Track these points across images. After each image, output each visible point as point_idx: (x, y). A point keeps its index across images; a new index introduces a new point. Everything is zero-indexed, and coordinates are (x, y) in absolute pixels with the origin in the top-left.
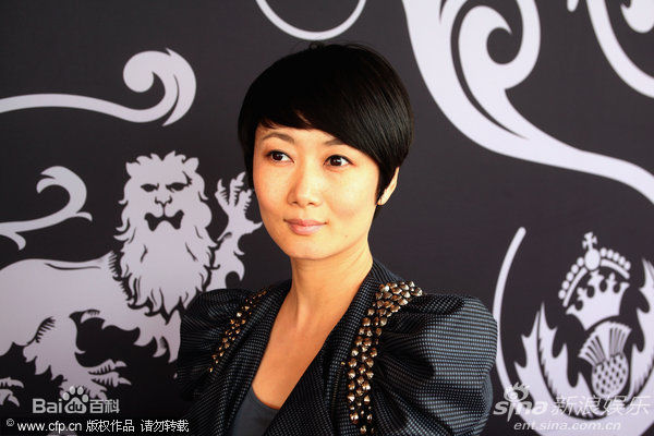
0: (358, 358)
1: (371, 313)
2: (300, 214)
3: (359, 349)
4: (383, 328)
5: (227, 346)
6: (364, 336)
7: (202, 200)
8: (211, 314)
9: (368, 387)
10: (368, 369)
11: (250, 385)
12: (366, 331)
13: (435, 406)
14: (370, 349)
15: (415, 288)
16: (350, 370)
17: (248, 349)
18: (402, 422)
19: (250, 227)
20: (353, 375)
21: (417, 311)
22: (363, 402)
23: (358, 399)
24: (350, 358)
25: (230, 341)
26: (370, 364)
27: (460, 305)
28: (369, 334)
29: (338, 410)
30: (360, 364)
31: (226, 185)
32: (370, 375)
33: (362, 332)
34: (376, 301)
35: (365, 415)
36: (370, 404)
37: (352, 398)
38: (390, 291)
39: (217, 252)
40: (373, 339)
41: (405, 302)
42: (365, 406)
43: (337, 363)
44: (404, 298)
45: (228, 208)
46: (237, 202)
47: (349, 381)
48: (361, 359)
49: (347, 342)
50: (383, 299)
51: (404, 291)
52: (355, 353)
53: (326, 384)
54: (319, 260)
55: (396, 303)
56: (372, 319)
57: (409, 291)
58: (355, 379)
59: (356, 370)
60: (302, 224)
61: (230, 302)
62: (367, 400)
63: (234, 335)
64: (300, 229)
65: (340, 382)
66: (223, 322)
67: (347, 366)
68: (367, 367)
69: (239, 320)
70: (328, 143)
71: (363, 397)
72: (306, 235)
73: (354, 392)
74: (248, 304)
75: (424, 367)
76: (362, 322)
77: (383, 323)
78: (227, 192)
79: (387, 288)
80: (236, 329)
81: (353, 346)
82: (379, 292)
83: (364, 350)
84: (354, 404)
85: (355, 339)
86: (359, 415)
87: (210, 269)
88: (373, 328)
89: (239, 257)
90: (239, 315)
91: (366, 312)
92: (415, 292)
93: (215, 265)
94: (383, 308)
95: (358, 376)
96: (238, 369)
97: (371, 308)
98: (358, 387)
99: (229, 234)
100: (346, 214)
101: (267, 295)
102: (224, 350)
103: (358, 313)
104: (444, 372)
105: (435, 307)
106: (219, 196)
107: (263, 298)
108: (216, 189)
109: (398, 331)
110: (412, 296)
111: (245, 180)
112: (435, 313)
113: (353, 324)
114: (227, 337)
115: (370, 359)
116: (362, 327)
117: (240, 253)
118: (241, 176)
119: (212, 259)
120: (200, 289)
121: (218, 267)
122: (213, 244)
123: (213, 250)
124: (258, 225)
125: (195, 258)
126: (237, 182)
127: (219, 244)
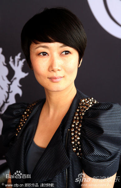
0: (74, 127)
1: (78, 110)
3: (75, 124)
4: (83, 116)
5: (22, 125)
6: (76, 119)
7: (4, 65)
8: (15, 113)
9: (79, 138)
10: (79, 132)
11: (33, 140)
12: (77, 118)
13: (104, 144)
14: (78, 124)
15: (94, 100)
16: (71, 132)
17: (31, 126)
18: (92, 151)
19: (24, 75)
20: (73, 134)
21: (96, 109)
22: (77, 144)
24: (71, 128)
25: (23, 123)
26: (79, 130)
27: (111, 106)
29: (68, 147)
30: (75, 130)
31: (14, 58)
32: (80, 134)
33: (75, 118)
34: (79, 106)
35: (78, 149)
37: (73, 143)
38: (85, 102)
39: (11, 86)
40: (79, 120)
41: (91, 106)
42: (78, 145)
43: (67, 130)
44: (90, 104)
45: (15, 68)
46: (18, 65)
47: (72, 136)
48: (75, 128)
49: (70, 121)
50: (82, 105)
51: (90, 102)
53: (63, 138)
55: (87, 106)
56: (78, 112)
57: (92, 101)
58: (74, 136)
59: (74, 132)
61: (21, 108)
62: (79, 143)
63: (25, 121)
65: (68, 137)
66: (20, 116)
67: (70, 130)
68: (78, 131)
69: (26, 115)
71: (77, 142)
73: (74, 140)
74: (29, 109)
75: (100, 130)
76: (75, 114)
77: (83, 114)
78: (14, 62)
79: (83, 101)
80: (25, 118)
81: (72, 123)
82: (80, 102)
83: (77, 124)
84: (74, 144)
85: (73, 121)
86: (76, 149)
87: (8, 93)
88: (79, 116)
89: (20, 88)
90: (25, 113)
91: (76, 110)
92: (94, 101)
93: (10, 91)
94: (82, 108)
95: (75, 134)
96: (28, 134)
97: (78, 108)
98: (75, 138)
99: (15, 78)
101: (36, 105)
102: (21, 127)
103: (73, 110)
104: (107, 132)
105: (102, 107)
106: (11, 63)
107: (35, 106)
108: (9, 60)
109: (89, 117)
110: (93, 103)
111: (21, 56)
112: (102, 110)
113: (72, 115)
114: (22, 122)
115: (79, 128)
116: (75, 116)
117: (20, 86)
118: (19, 54)
119: (9, 89)
120: (5, 101)
121: (12, 92)
122: (9, 83)
123: (9, 85)
124: (27, 74)
125: (2, 89)
126: (18, 57)
127: (12, 82)
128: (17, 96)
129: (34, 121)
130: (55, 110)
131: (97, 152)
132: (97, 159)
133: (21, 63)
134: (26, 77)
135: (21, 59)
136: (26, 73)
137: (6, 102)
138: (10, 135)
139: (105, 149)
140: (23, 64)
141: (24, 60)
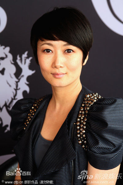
0: (80, 121)
1: (83, 105)
2: (57, 71)
3: (80, 118)
4: (88, 110)
5: (30, 119)
6: (81, 114)
7: (12, 63)
8: (22, 108)
9: (84, 132)
10: (84, 125)
11: (40, 133)
12: (82, 112)
13: (108, 136)
14: (84, 118)
15: (98, 95)
16: (77, 126)
17: (38, 120)
18: (97, 143)
19: (31, 73)
21: (100, 104)
22: (83, 137)
23: (81, 136)
24: (77, 122)
25: (31, 118)
26: (85, 123)
27: (115, 101)
28: (83, 113)
29: (74, 140)
30: (81, 123)
32: (85, 127)
33: (80, 112)
34: (85, 101)
35: (84, 141)
36: (85, 137)
37: (79, 136)
38: (89, 97)
39: (19, 84)
40: (85, 114)
41: (95, 101)
42: (84, 138)
43: (73, 123)
44: (94, 99)
45: (22, 66)
46: (25, 63)
47: (77, 130)
48: (81, 121)
49: (75, 116)
50: (87, 100)
51: (95, 97)
52: (79, 120)
53: (69, 131)
54: (64, 87)
55: (92, 101)
56: (84, 107)
57: (96, 96)
58: (79, 129)
59: (79, 126)
60: (58, 74)
61: (28, 103)
62: (84, 136)
63: (32, 115)
64: (57, 76)
65: (74, 130)
66: (27, 111)
67: (76, 124)
69: (33, 110)
70: (65, 45)
71: (83, 135)
72: (59, 78)
73: (79, 133)
74: (36, 104)
75: (104, 124)
76: (80, 109)
77: (88, 109)
78: (21, 60)
79: (88, 96)
80: (33, 113)
81: (78, 117)
82: (85, 97)
83: (82, 118)
84: (80, 137)
85: (78, 115)
86: (82, 141)
87: (16, 90)
88: (84, 110)
89: (27, 85)
90: (33, 108)
91: (81, 105)
92: (98, 97)
94: (87, 103)
95: (80, 128)
96: (35, 128)
97: (83, 103)
98: (81, 131)
99: (23, 76)
100: (73, 70)
102: (29, 121)
103: (79, 105)
104: (111, 125)
105: (106, 102)
106: (18, 61)
107: (42, 101)
108: (16, 59)
109: (94, 111)
110: (97, 98)
111: (28, 54)
112: (106, 104)
113: (77, 109)
114: (30, 116)
115: (84, 121)
116: (80, 110)
117: (27, 83)
118: (26, 53)
119: (17, 86)
120: (13, 98)
121: (19, 89)
122: (17, 80)
123: (17, 82)
124: (34, 72)
125: (10, 86)
126: (25, 55)
127: (19, 80)
128: (25, 93)
129: (41, 116)
130: (61, 105)
131: (101, 145)
132: (101, 151)
133: (28, 61)
134: (33, 74)
135: (28, 58)
136: (33, 70)
137: (15, 99)
138: (18, 128)
139: (110, 142)
140: (29, 62)
141: (31, 58)
